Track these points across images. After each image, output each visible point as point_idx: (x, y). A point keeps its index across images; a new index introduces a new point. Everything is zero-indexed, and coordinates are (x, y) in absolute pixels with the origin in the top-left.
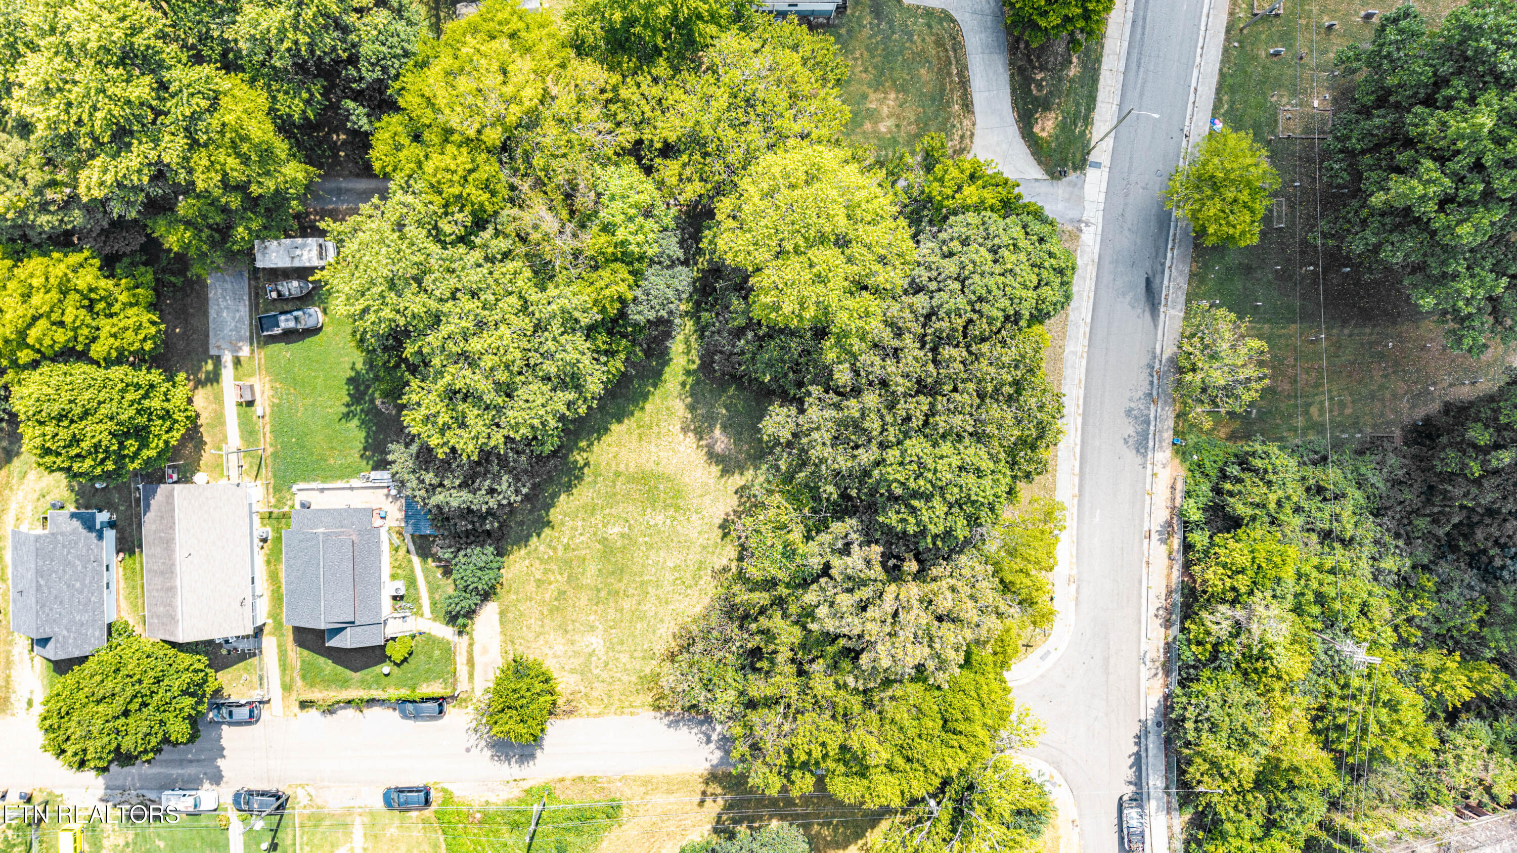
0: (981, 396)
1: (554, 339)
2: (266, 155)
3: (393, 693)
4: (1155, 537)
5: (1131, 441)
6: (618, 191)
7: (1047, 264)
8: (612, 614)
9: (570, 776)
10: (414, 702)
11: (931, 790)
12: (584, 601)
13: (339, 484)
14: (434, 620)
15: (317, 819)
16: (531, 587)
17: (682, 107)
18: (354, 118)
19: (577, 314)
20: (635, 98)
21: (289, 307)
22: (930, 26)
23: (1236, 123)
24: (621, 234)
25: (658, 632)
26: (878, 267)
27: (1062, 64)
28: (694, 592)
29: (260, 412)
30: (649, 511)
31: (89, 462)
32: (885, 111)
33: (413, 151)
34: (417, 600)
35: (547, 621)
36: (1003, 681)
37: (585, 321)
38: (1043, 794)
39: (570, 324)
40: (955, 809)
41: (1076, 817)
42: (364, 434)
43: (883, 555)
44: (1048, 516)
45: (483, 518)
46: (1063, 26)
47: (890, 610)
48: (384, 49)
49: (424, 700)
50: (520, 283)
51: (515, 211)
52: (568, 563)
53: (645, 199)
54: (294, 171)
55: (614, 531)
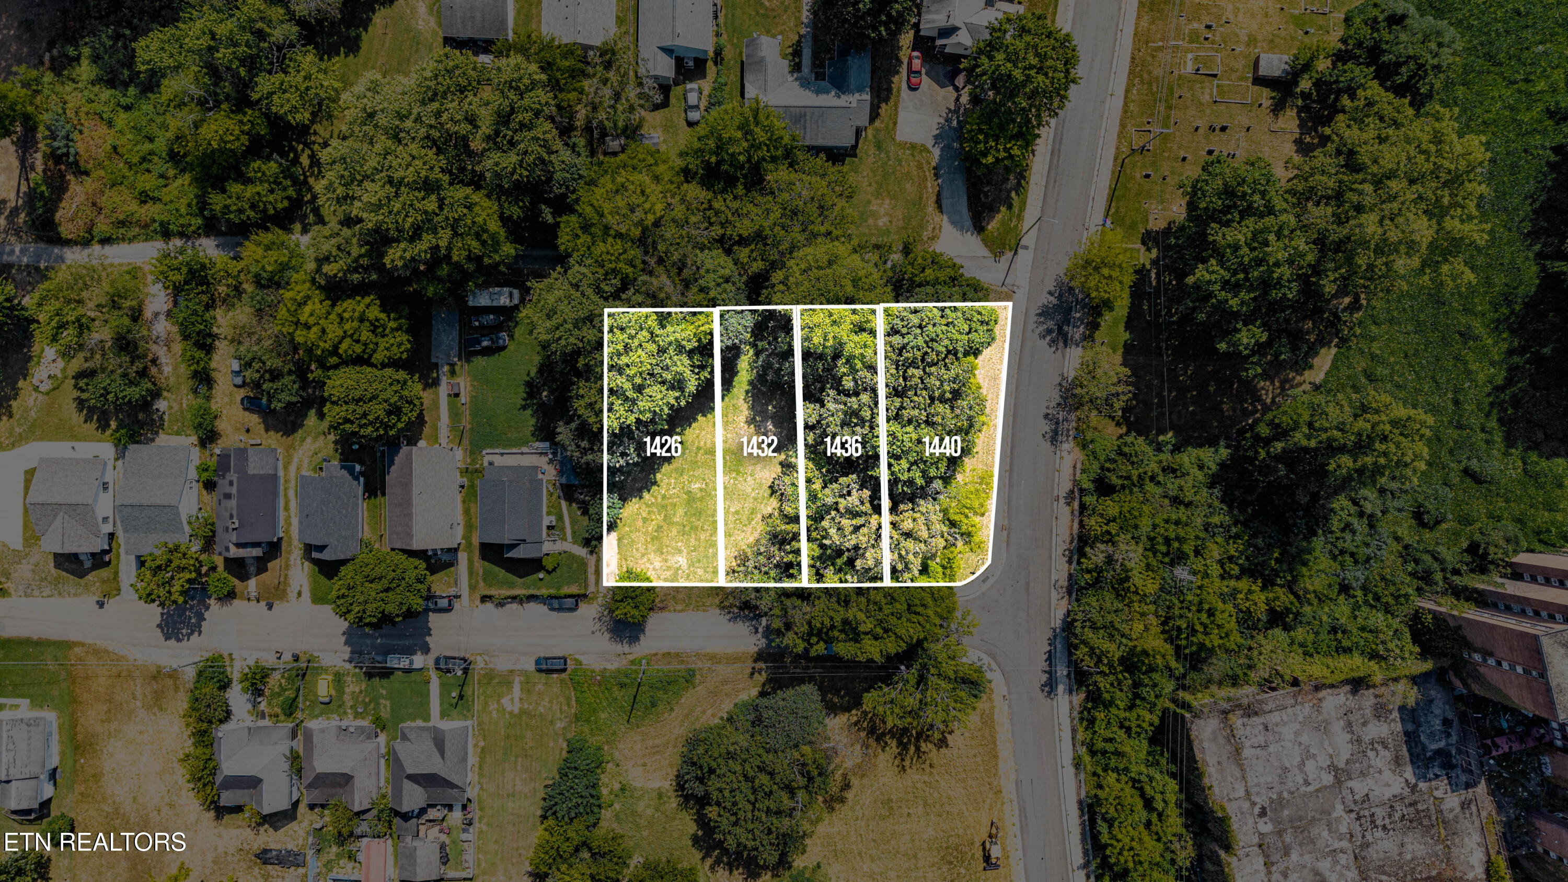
0: (932, 399)
1: (670, 358)
2: (496, 240)
3: (544, 592)
4: (1062, 501)
5: (1048, 436)
6: (711, 267)
8: (693, 542)
9: (661, 652)
10: (560, 597)
12: (674, 532)
13: (514, 451)
14: (574, 543)
15: (490, 676)
16: (640, 523)
17: (752, 216)
18: (544, 215)
19: (684, 343)
20: (723, 208)
21: (487, 332)
22: (913, 155)
23: (1119, 221)
27: (1001, 182)
28: (749, 529)
29: (463, 401)
31: (370, 429)
32: (882, 211)
33: (584, 239)
34: (563, 529)
35: (649, 546)
38: (982, 675)
39: (680, 349)
41: (1006, 693)
42: (535, 419)
43: (871, 497)
44: (983, 479)
46: (997, 162)
48: (568, 176)
49: (565, 597)
50: (649, 323)
51: (646, 278)
52: (664, 507)
53: (727, 272)
54: (509, 249)
55: (696, 486)
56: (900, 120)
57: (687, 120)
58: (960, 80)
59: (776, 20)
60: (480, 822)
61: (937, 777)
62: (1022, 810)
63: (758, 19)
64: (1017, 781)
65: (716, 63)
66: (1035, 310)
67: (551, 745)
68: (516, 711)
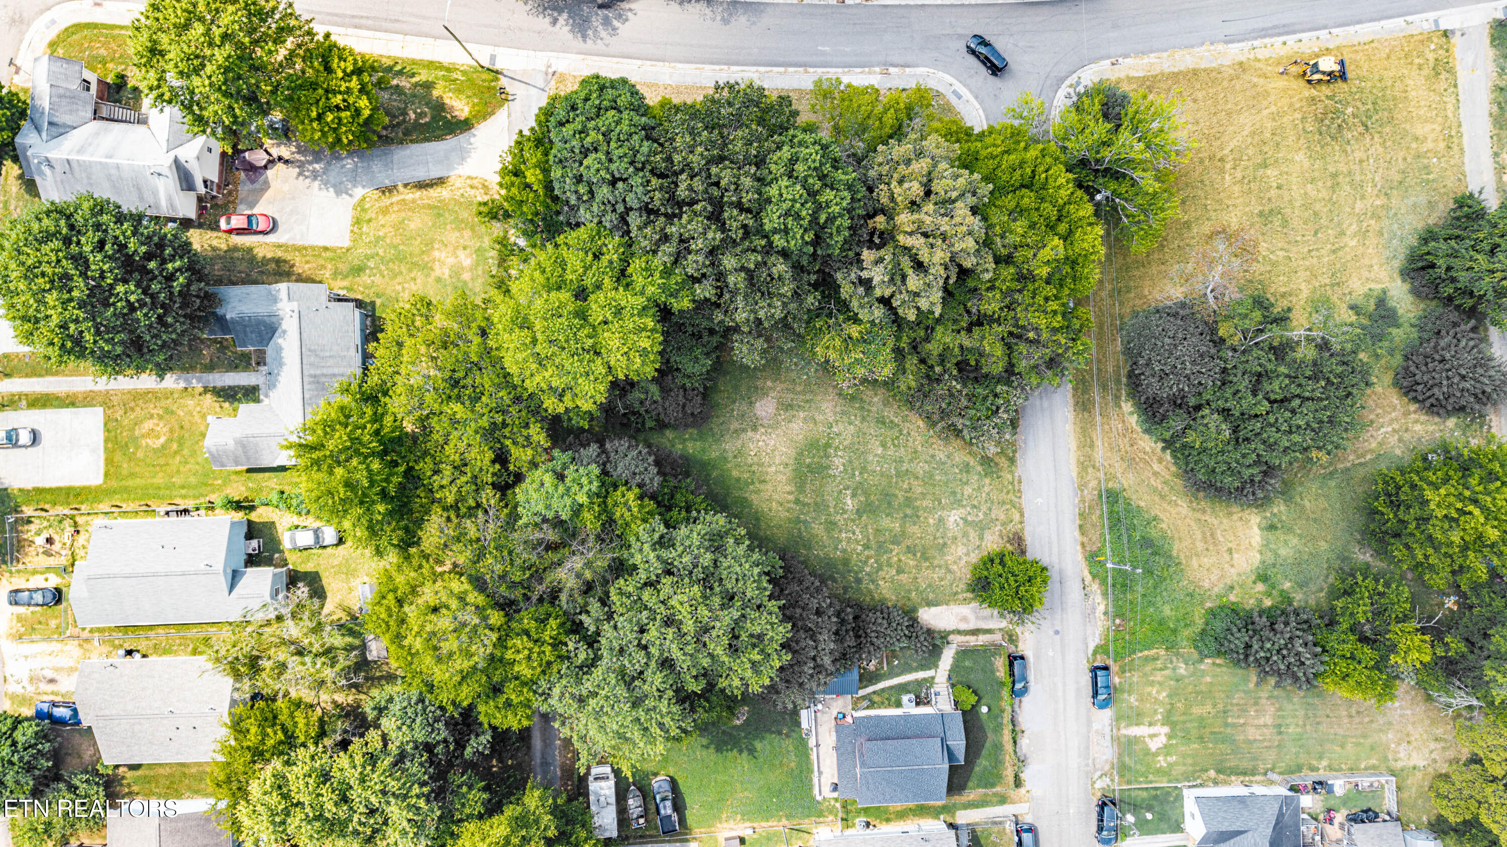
0: (722, 159)
1: (680, 556)
2: (521, 822)
3: (1006, 703)
5: (753, 19)
6: (542, 502)
7: (597, 102)
8: (927, 503)
9: (1079, 538)
10: (1013, 682)
11: (1086, 198)
12: (915, 529)
13: (814, 757)
14: (937, 667)
15: (1123, 769)
16: (903, 577)
17: (462, 446)
18: (480, 749)
19: (656, 536)
20: (454, 489)
21: (652, 808)
22: (370, 221)
24: (582, 498)
25: (944, 459)
26: (605, 260)
27: (400, 95)
28: (905, 427)
29: (750, 831)
30: (830, 472)
32: (451, 260)
33: (511, 693)
34: (919, 683)
35: (936, 562)
36: (982, 135)
37: (662, 529)
38: (1087, 94)
39: (665, 542)
40: (1104, 176)
41: (1108, 62)
42: (768, 735)
43: (869, 248)
44: (827, 95)
45: (843, 622)
46: (367, 94)
47: (922, 240)
48: (418, 720)
49: (1012, 675)
50: (630, 589)
51: (563, 597)
52: (881, 545)
53: (548, 479)
54: (533, 799)
55: (850, 503)
56: (321, 243)
57: (337, 545)
58: (258, 157)
59: (187, 425)
60: (1318, 769)
61: (1226, 152)
62: (1264, 33)
63: (186, 452)
64: (1227, 42)
65: (252, 508)
66: (578, 43)
67: (1208, 679)
68: (1166, 730)
